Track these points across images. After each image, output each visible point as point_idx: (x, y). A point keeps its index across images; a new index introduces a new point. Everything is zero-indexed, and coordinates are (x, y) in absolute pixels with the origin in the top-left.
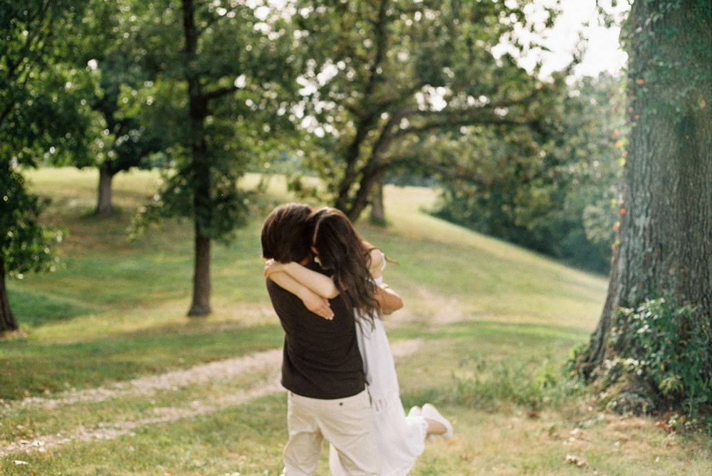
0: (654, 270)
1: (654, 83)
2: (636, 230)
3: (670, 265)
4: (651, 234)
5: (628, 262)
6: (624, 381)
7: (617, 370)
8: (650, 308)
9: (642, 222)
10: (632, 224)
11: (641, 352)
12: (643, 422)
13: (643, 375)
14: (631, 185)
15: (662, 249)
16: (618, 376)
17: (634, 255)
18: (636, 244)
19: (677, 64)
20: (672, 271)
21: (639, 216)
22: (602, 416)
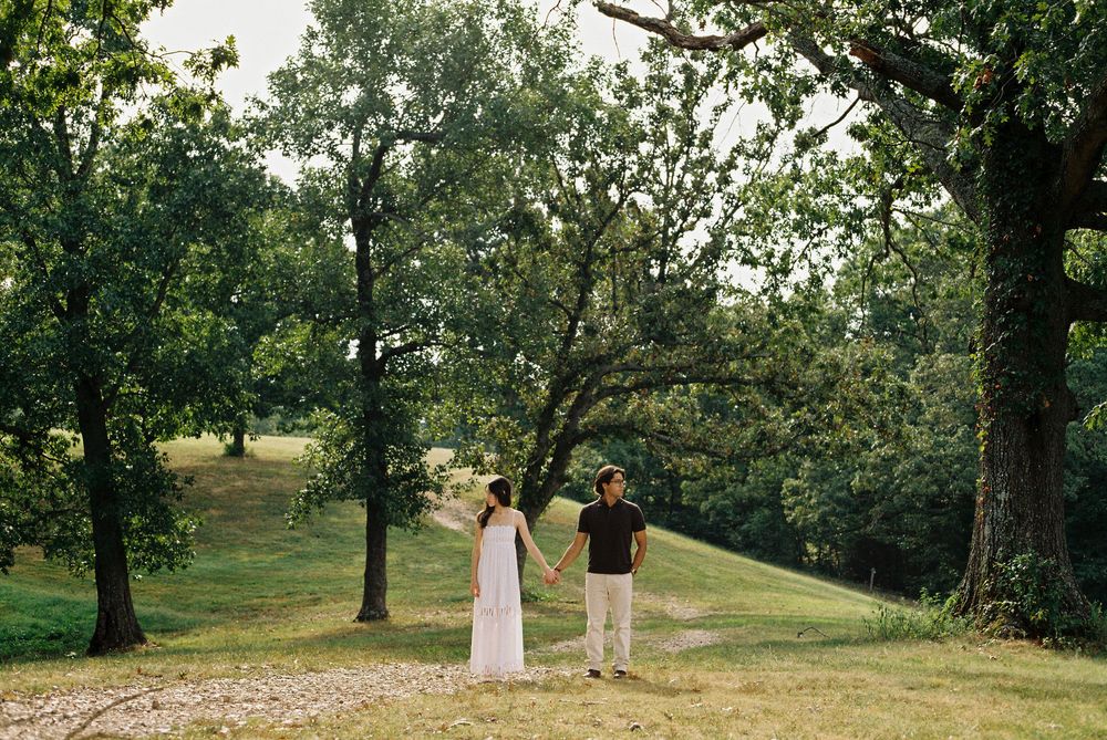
0: (1015, 534)
1: (1007, 387)
2: (999, 502)
3: (1026, 530)
4: (1010, 506)
5: (994, 528)
6: (1001, 618)
7: (994, 611)
8: (1019, 561)
9: (1002, 496)
10: (994, 498)
11: (1011, 596)
12: (1024, 643)
13: (1015, 613)
14: (992, 467)
15: (1020, 517)
16: (995, 616)
17: (998, 523)
18: (999, 513)
19: (1026, 373)
20: (1028, 535)
21: (1000, 492)
22: (993, 641)
